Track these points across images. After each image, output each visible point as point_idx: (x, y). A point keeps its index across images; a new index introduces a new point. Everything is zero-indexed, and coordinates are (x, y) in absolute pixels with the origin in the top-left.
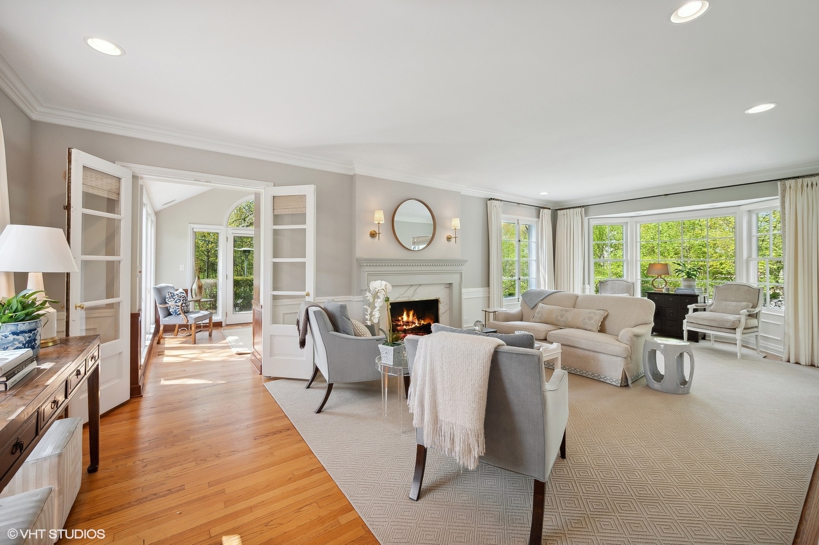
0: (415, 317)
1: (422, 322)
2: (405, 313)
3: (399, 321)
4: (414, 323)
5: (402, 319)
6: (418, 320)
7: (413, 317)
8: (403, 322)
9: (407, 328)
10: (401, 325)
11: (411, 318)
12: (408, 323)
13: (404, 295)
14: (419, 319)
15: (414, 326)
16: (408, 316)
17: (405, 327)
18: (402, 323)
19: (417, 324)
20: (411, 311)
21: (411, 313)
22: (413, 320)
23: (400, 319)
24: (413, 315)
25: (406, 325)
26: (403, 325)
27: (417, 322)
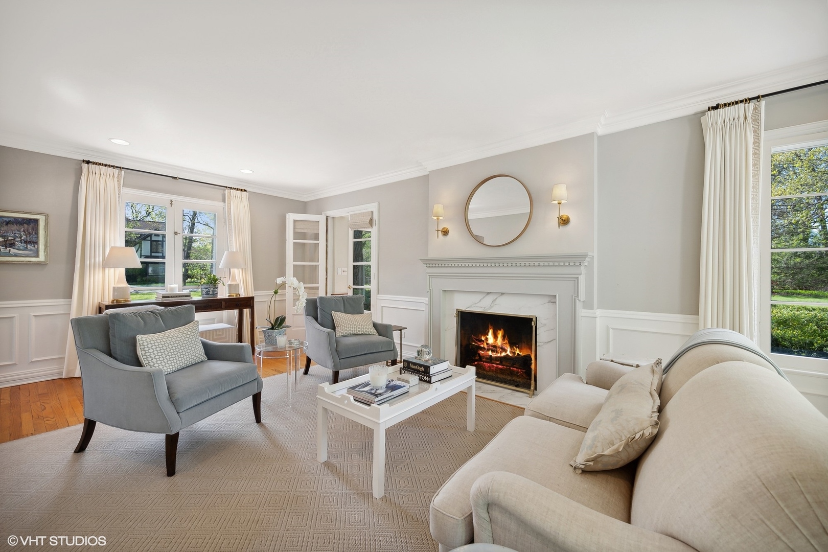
0: (506, 341)
1: (518, 352)
2: (491, 332)
3: (481, 341)
4: (505, 351)
5: (487, 339)
6: (511, 347)
7: (504, 339)
8: (487, 344)
9: (494, 355)
10: (484, 348)
11: (499, 342)
12: (494, 348)
13: (478, 305)
14: (512, 345)
15: (503, 354)
16: (495, 337)
17: (490, 353)
18: (486, 346)
19: (508, 353)
20: (500, 330)
21: (500, 334)
22: (502, 344)
23: (483, 338)
24: (504, 337)
25: (493, 351)
26: (488, 350)
27: (509, 349)
